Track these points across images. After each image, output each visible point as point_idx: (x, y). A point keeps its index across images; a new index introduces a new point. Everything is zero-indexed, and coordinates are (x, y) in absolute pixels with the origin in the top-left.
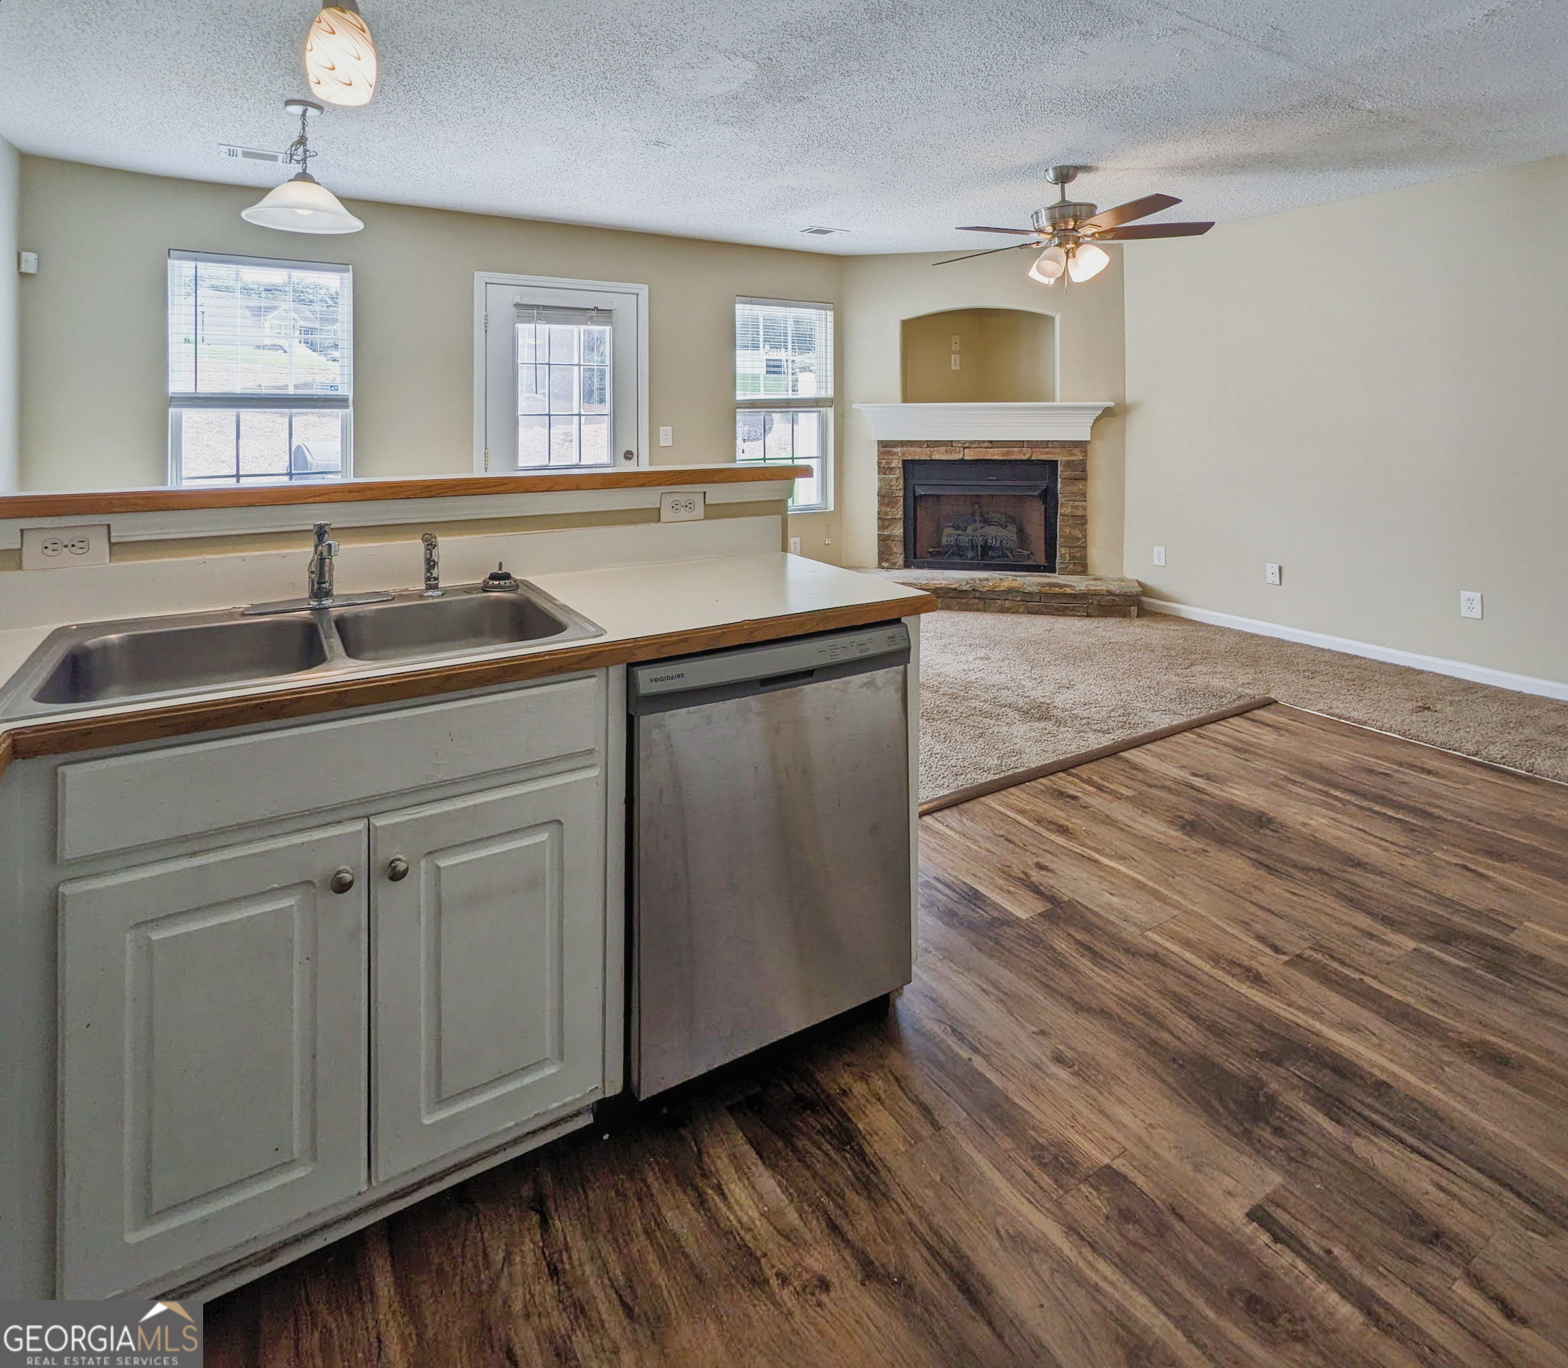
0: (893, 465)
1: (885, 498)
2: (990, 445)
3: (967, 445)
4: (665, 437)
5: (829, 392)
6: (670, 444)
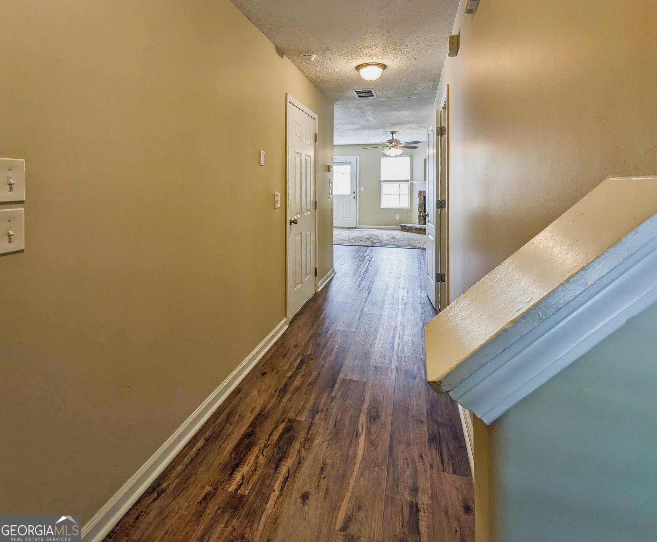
0: (421, 197)
1: (420, 206)
4: (363, 189)
5: (409, 178)
6: (364, 190)
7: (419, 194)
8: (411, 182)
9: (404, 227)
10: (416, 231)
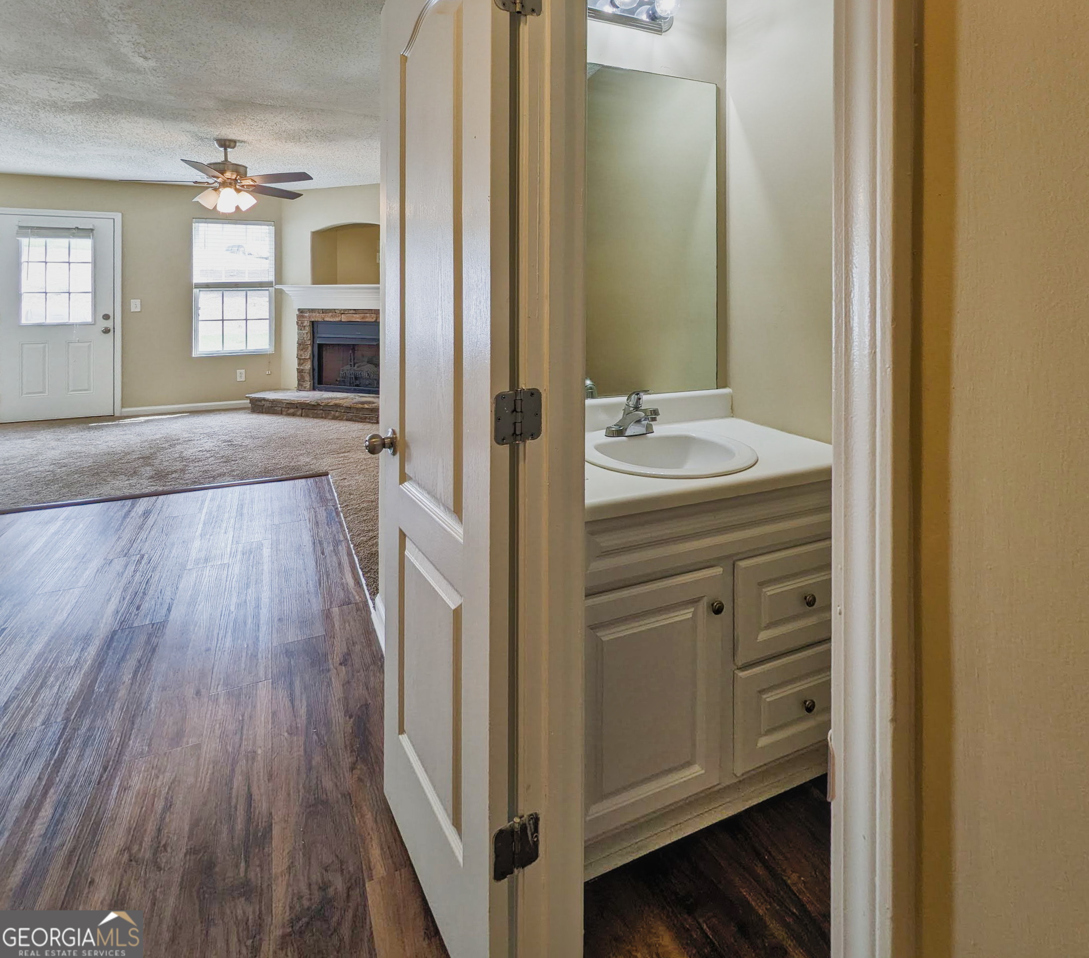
0: (304, 324)
1: (301, 346)
2: (354, 312)
3: (342, 312)
4: (135, 305)
5: (271, 278)
6: (139, 310)
7: (298, 317)
8: (278, 287)
9: (259, 403)
10: (291, 411)
